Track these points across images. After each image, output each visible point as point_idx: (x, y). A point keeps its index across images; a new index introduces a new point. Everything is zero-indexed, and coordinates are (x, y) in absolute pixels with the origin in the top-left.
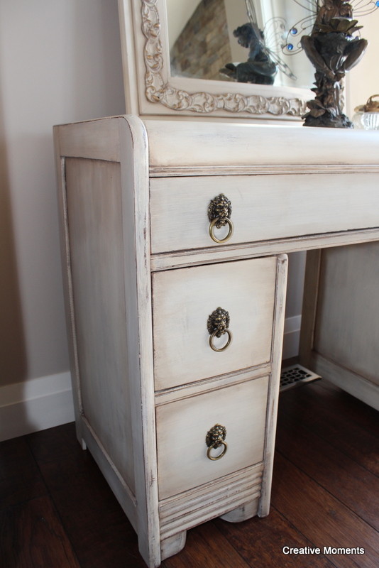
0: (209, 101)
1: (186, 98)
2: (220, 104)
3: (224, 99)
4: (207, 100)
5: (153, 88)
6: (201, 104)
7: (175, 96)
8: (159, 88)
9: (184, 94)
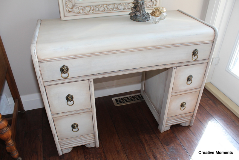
0: (92, 9)
1: (82, 9)
2: (97, 9)
3: (99, 7)
4: (91, 8)
5: (68, 7)
6: (89, 10)
7: (77, 9)
8: (71, 7)
9: (81, 8)
